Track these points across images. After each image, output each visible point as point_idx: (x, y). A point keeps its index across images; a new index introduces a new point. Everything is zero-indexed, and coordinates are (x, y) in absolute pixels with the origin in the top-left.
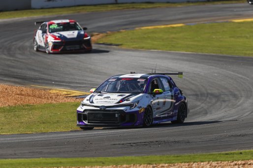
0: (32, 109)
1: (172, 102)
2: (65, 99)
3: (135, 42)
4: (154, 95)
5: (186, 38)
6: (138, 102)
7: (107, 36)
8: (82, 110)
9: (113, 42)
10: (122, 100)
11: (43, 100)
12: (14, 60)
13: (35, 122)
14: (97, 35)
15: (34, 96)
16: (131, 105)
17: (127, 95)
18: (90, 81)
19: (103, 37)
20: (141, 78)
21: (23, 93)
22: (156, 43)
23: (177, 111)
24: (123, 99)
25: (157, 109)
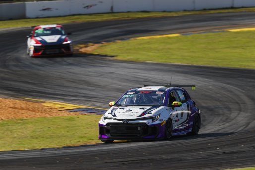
0: (25, 123)
1: (188, 113)
2: (59, 112)
3: (130, 53)
4: (173, 108)
5: (182, 49)
6: (160, 115)
7: (102, 46)
8: (105, 124)
9: (108, 54)
10: (144, 114)
11: (37, 114)
12: (8, 72)
13: (28, 137)
14: (93, 45)
15: (28, 109)
16: (153, 118)
17: (149, 108)
18: (84, 94)
19: (98, 48)
20: (160, 91)
21: (17, 106)
22: (150, 54)
23: (192, 123)
24: (145, 112)
25: (176, 121)
